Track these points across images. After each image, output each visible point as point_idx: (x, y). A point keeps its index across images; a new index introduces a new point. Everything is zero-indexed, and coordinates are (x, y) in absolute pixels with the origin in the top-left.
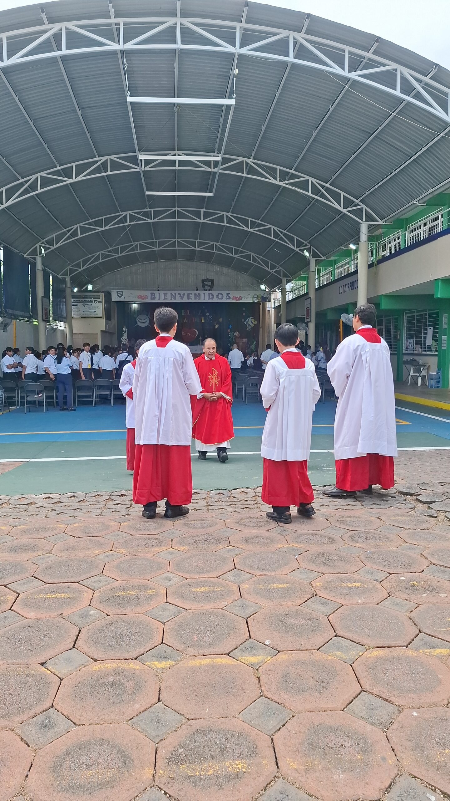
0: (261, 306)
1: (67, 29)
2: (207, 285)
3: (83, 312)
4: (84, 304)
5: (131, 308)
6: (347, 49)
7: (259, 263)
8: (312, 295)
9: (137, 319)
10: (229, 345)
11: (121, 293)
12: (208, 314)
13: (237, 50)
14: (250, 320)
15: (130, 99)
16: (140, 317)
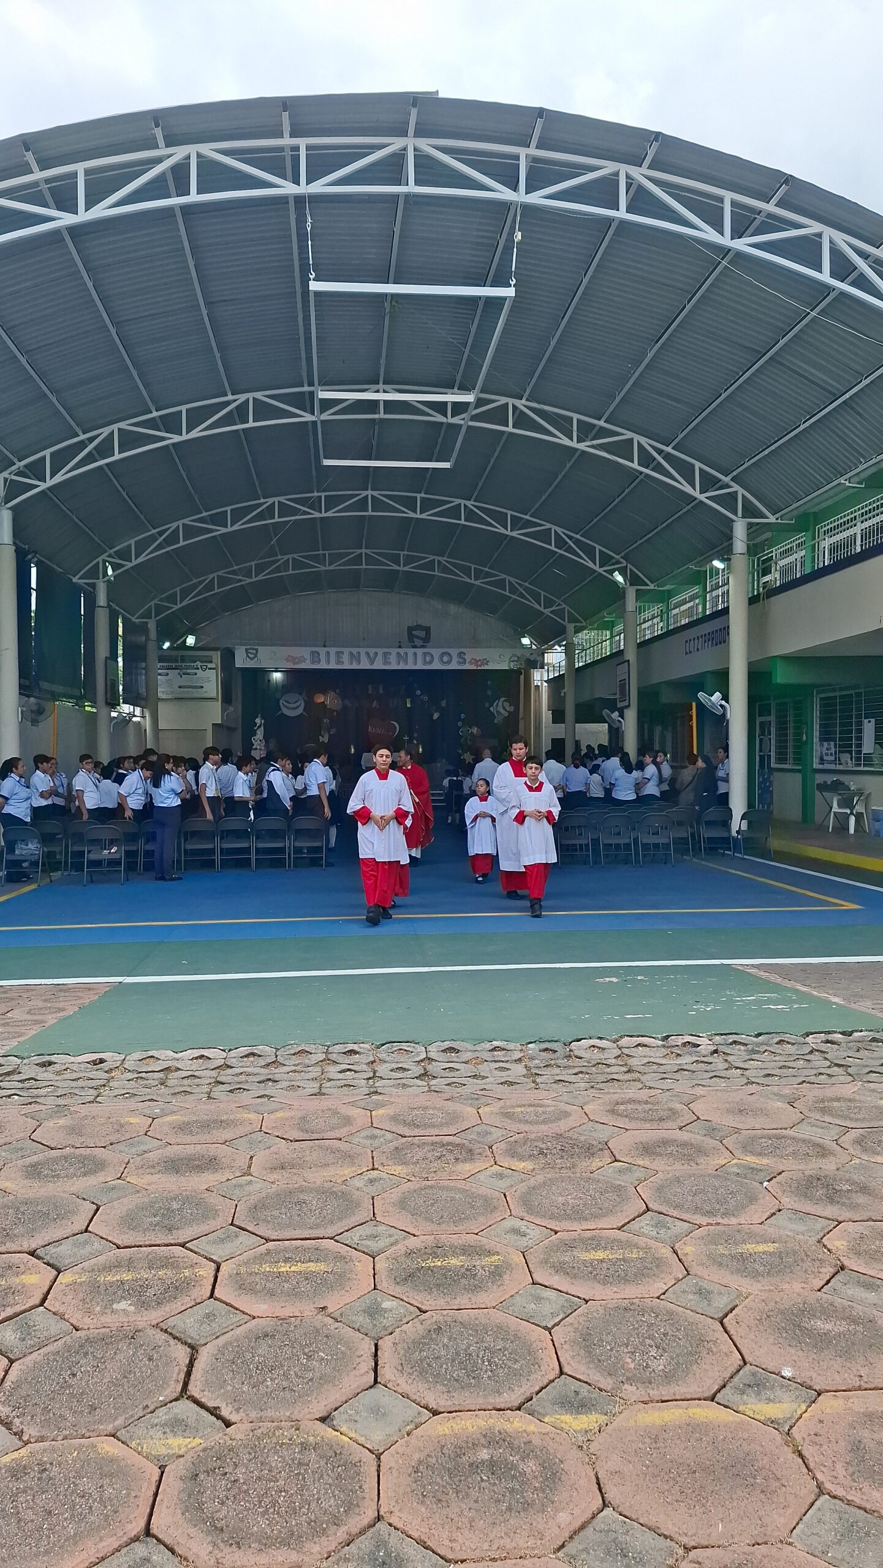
0: (522, 677)
1: (199, 155)
2: (418, 637)
3: (180, 687)
4: (181, 673)
5: (269, 681)
6: (728, 196)
7: (522, 595)
8: (631, 655)
9: (281, 702)
10: (460, 752)
11: (254, 652)
12: (418, 692)
13: (520, 196)
14: (500, 704)
15: (314, 286)
16: (288, 697)
